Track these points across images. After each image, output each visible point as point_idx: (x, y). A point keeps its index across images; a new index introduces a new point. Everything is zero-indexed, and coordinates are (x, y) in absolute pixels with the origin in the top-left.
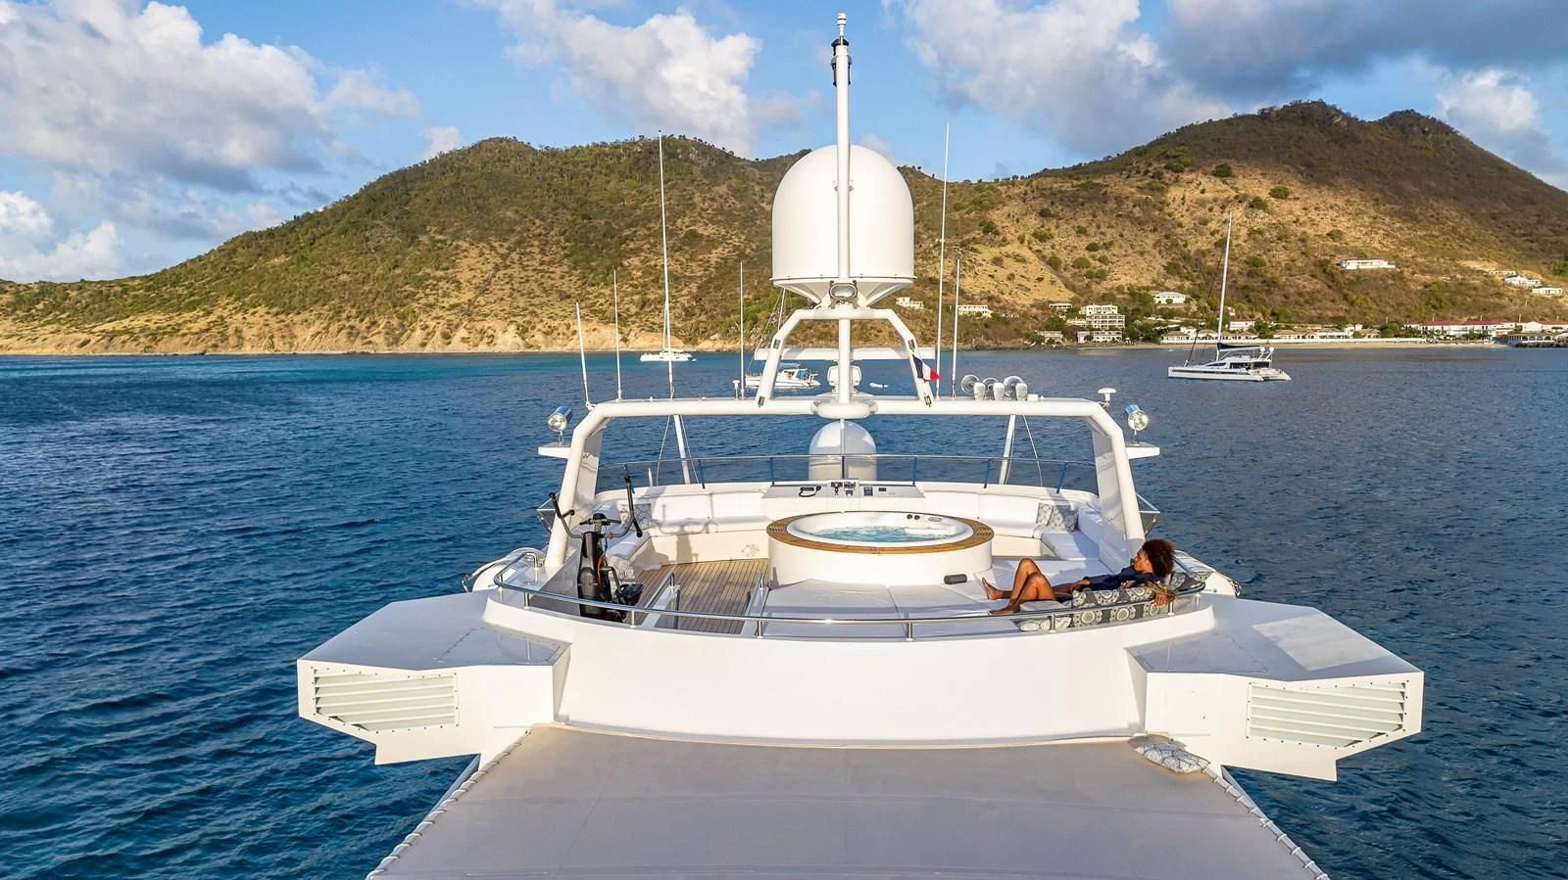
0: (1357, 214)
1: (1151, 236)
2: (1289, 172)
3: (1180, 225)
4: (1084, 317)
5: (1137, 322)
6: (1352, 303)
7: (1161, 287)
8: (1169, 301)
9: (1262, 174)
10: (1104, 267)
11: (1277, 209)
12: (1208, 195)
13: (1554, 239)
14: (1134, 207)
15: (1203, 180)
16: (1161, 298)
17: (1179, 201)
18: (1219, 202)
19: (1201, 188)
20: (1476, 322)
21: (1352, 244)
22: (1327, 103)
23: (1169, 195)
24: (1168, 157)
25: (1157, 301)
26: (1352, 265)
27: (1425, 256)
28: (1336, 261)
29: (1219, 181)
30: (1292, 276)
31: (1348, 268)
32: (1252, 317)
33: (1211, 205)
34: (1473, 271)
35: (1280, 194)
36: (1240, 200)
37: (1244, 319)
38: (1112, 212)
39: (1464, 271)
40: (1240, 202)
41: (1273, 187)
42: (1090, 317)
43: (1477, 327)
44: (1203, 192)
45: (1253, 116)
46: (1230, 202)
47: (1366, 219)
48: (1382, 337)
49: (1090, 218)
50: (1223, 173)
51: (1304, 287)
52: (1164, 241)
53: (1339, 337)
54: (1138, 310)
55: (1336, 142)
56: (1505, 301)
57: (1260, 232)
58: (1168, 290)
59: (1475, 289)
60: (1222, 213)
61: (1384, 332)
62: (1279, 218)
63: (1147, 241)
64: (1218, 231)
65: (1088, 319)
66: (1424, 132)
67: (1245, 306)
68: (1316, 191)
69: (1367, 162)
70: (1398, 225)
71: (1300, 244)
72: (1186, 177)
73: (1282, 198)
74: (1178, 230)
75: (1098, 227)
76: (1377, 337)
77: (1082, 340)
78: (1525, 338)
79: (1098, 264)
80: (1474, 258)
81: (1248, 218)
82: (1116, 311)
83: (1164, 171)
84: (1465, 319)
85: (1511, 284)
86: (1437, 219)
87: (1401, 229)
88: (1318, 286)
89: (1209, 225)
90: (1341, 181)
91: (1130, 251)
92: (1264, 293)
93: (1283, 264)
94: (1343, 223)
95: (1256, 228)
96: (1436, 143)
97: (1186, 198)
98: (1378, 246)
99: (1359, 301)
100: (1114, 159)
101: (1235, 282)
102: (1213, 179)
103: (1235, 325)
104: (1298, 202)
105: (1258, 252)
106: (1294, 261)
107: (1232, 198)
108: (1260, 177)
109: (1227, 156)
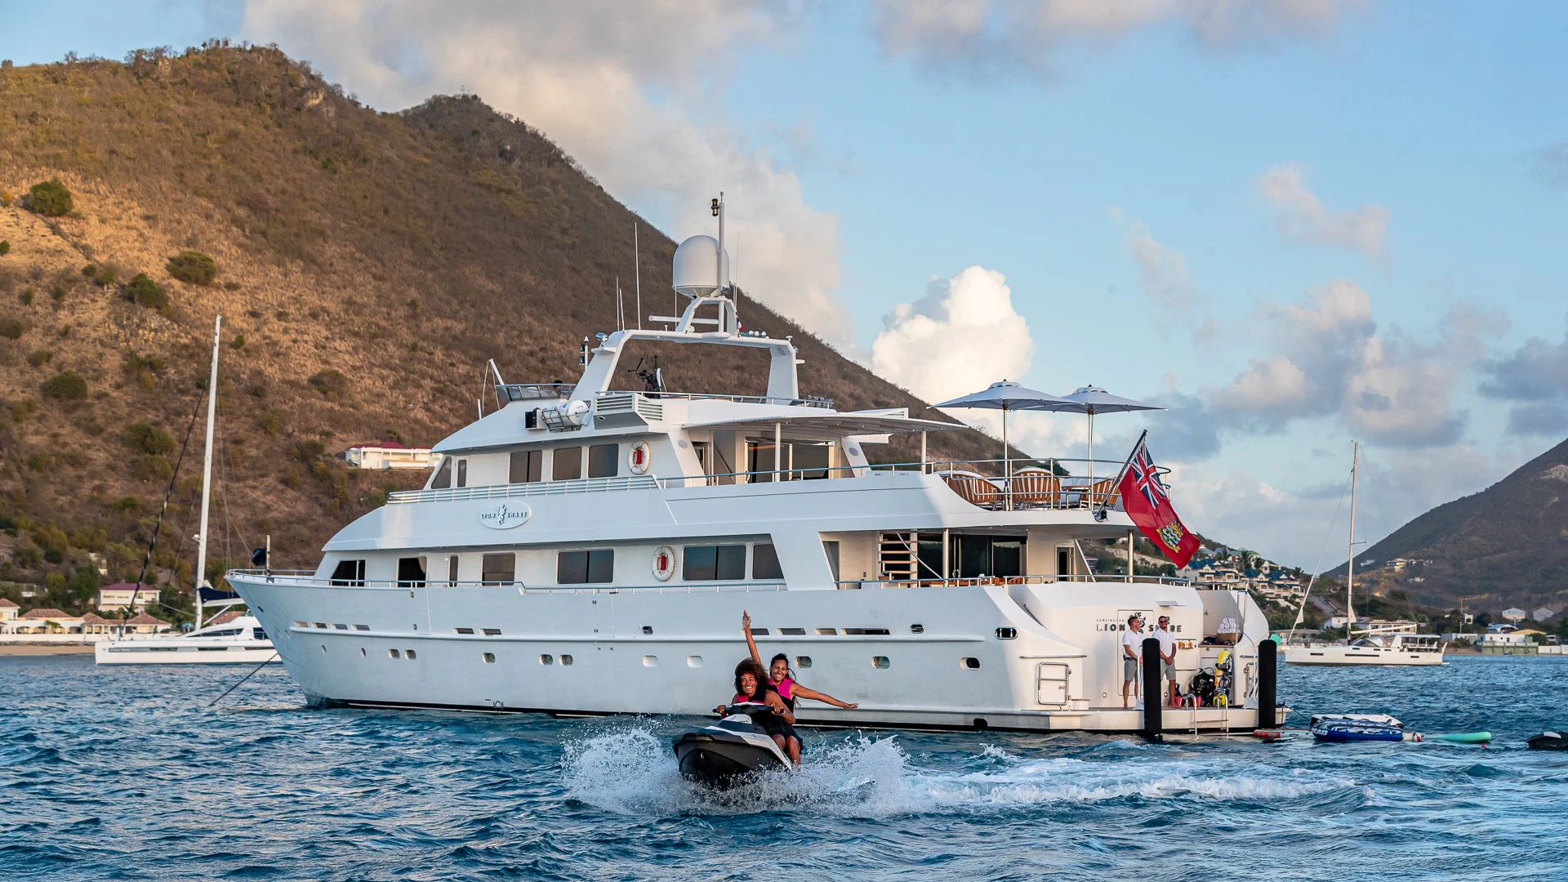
0: (374, 336)
2: (209, 217)
9: (147, 218)
11: (189, 310)
18: (45, 281)
21: (367, 408)
22: (290, 56)
26: (372, 459)
28: (334, 447)
29: (40, 226)
31: (365, 464)
32: (150, 582)
33: (25, 287)
35: (195, 270)
36: (97, 278)
37: (132, 583)
40: (100, 284)
41: (175, 253)
44: (2, 249)
45: (114, 68)
46: (72, 281)
47: (392, 348)
55: (313, 154)
57: (152, 365)
62: (197, 334)
64: (49, 356)
66: (502, 153)
67: (132, 553)
68: (275, 272)
69: (386, 212)
73: (197, 282)
81: (123, 327)
86: (543, 361)
88: (301, 508)
89: (25, 337)
90: (331, 251)
92: (173, 521)
94: (344, 357)
95: (142, 355)
96: (530, 182)
98: (420, 414)
101: (99, 489)
102: (26, 218)
103: (113, 599)
104: (237, 296)
105: (151, 416)
106: (237, 442)
107: (78, 272)
108: (141, 224)
109: (57, 162)
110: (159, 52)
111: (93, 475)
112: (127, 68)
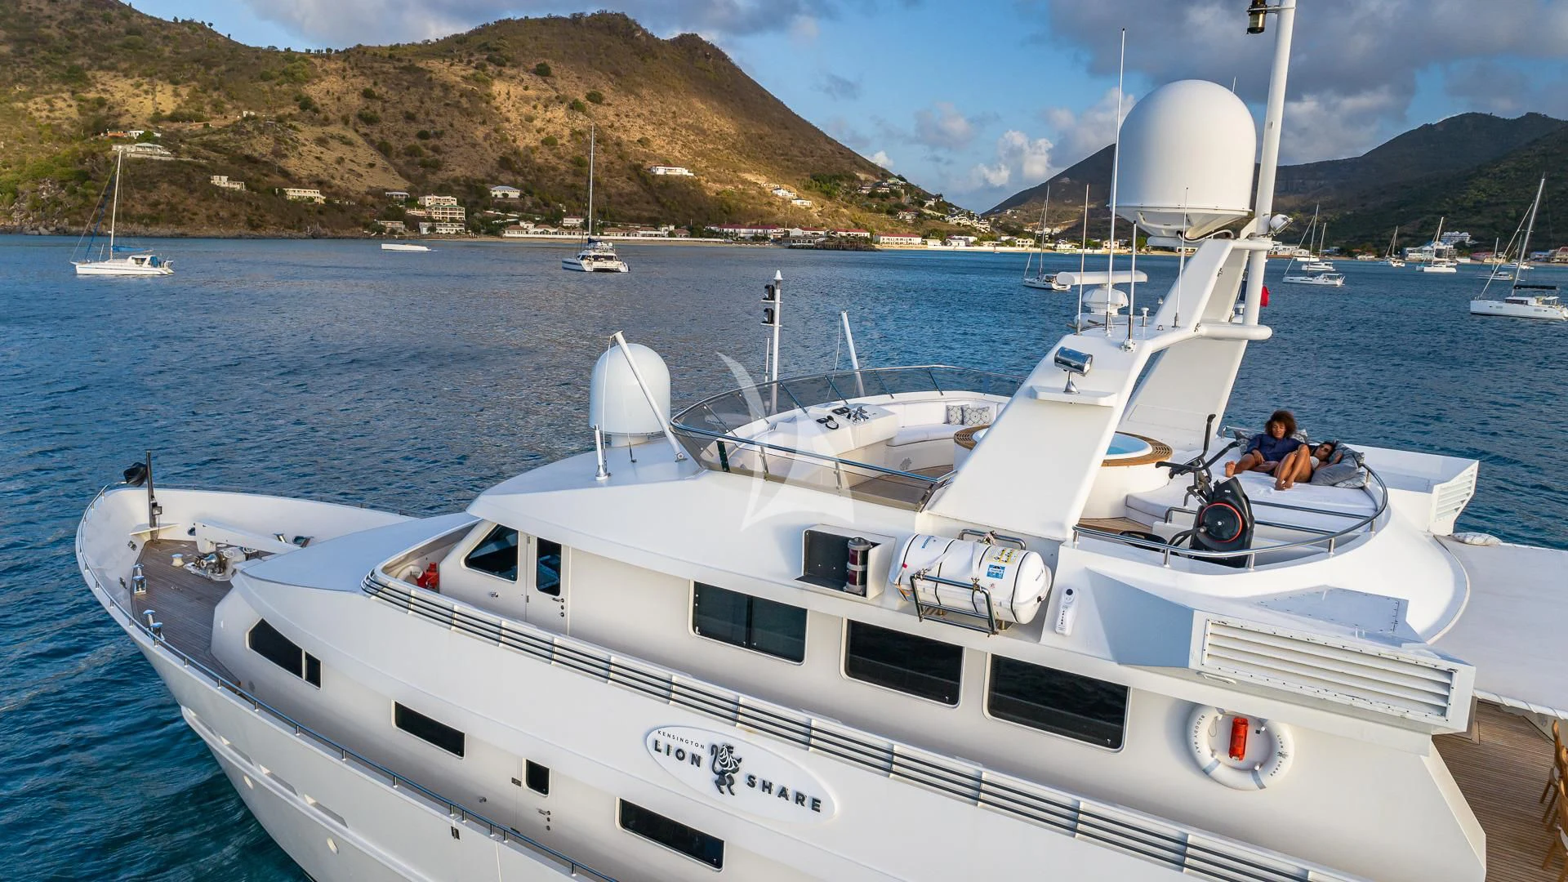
0: (660, 125)
1: (481, 128)
2: (601, 78)
3: (508, 120)
4: (423, 207)
5: (477, 215)
6: (663, 205)
7: (496, 182)
8: (506, 196)
9: (578, 78)
10: (437, 157)
11: (594, 113)
12: (531, 93)
13: (802, 159)
14: (461, 96)
15: (525, 76)
16: (497, 192)
17: (504, 96)
18: (542, 101)
19: (524, 84)
20: (756, 226)
21: (658, 152)
22: (629, 17)
23: (494, 88)
24: (488, 49)
25: (494, 194)
26: (661, 171)
27: (715, 167)
28: (647, 166)
29: (540, 80)
30: (611, 177)
31: (658, 173)
32: (581, 215)
34: (750, 183)
35: (596, 98)
36: (561, 100)
37: (575, 215)
38: (439, 100)
39: (744, 182)
40: (561, 102)
41: (588, 91)
42: (430, 208)
43: (760, 231)
44: (526, 88)
45: (565, 20)
46: (552, 101)
47: (667, 129)
48: (691, 237)
49: (418, 104)
50: (543, 72)
51: (623, 188)
52: (494, 135)
53: (656, 236)
54: (477, 203)
55: (638, 55)
56: (774, 210)
57: (581, 133)
58: (502, 184)
59: (753, 198)
60: (546, 111)
61: (691, 232)
62: (597, 122)
63: (478, 133)
64: (544, 129)
65: (428, 210)
66: (706, 56)
67: (574, 204)
68: (624, 99)
70: (692, 137)
71: (616, 148)
72: (508, 71)
73: (597, 103)
74: (506, 124)
75: (427, 114)
76: (687, 236)
77: (424, 231)
78: (794, 242)
79: (431, 153)
80: (750, 172)
81: (570, 119)
82: (455, 203)
83: (487, 63)
84: (748, 224)
85: (777, 196)
87: (694, 141)
88: (635, 189)
89: (535, 122)
90: (644, 92)
91: (462, 142)
93: (604, 165)
94: (650, 132)
95: (577, 130)
96: (716, 67)
97: (511, 93)
98: (678, 154)
99: (669, 204)
100: (433, 44)
101: (563, 180)
102: (535, 77)
103: (568, 221)
104: (611, 108)
105: (581, 153)
106: (612, 163)
107: (553, 98)
108: (576, 80)
109: (545, 56)
110: (581, 14)
111: (560, 175)
112: (570, 20)
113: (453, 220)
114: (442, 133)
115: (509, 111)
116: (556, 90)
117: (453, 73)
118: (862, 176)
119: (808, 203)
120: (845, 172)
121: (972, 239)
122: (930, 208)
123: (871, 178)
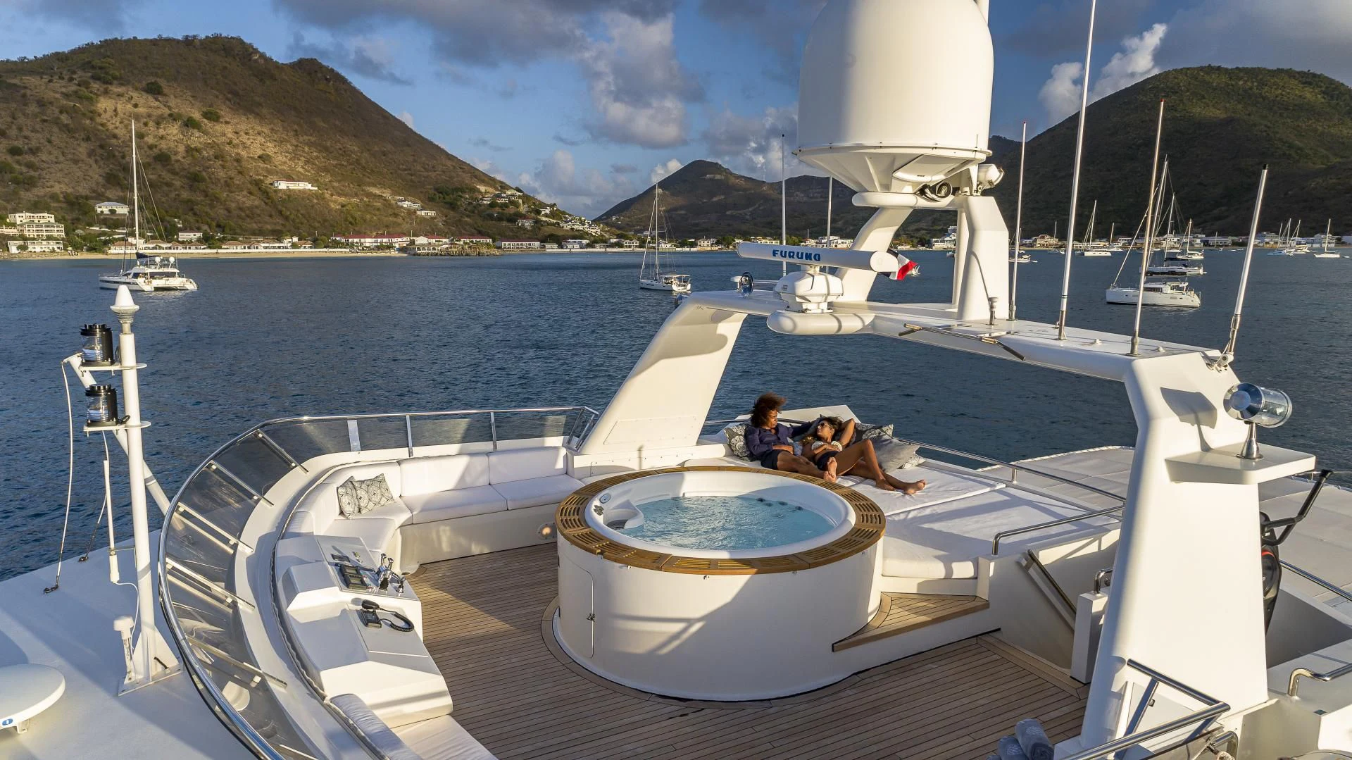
0: (282, 142)
1: (84, 145)
2: (217, 97)
3: (115, 136)
4: (13, 225)
5: (79, 232)
7: (102, 198)
8: (113, 212)
9: (193, 97)
10: (32, 173)
11: (210, 130)
12: (141, 110)
13: (425, 174)
14: (61, 112)
15: (135, 95)
16: (104, 208)
17: (110, 113)
18: (154, 118)
19: (133, 102)
20: (382, 236)
21: (280, 167)
22: (245, 41)
23: (99, 105)
24: (93, 67)
25: (99, 210)
26: (283, 185)
27: (339, 181)
28: (268, 181)
29: (150, 98)
30: (231, 192)
31: (280, 187)
32: (199, 230)
33: (145, 120)
34: (375, 196)
35: (212, 116)
36: (174, 117)
37: (192, 230)
38: (35, 116)
39: (369, 195)
40: (175, 120)
41: (205, 110)
42: (21, 225)
43: (385, 240)
44: (136, 106)
45: (178, 41)
46: (164, 119)
47: (289, 146)
48: (315, 248)
49: (9, 119)
50: (154, 90)
51: (244, 202)
52: (99, 151)
53: (279, 247)
54: (78, 219)
55: (257, 77)
56: (400, 220)
57: (197, 150)
58: (109, 200)
59: (378, 209)
60: (158, 128)
61: (316, 243)
62: (214, 139)
63: (80, 150)
64: (156, 146)
65: (20, 228)
66: (326, 79)
67: (191, 219)
68: (244, 118)
69: (284, 98)
70: (315, 154)
71: (235, 164)
72: (116, 89)
73: (214, 120)
74: (114, 141)
75: (20, 129)
76: (311, 247)
77: (14, 250)
78: (419, 249)
79: (24, 169)
80: (374, 185)
81: (184, 136)
82: (52, 220)
83: (91, 81)
84: (375, 234)
85: (402, 207)
86: (344, 152)
87: (317, 157)
88: (256, 203)
89: (146, 139)
90: (265, 111)
91: (61, 158)
92: (208, 207)
93: (222, 181)
94: (271, 149)
95: (192, 146)
96: (337, 90)
97: (119, 110)
98: (301, 170)
99: (292, 217)
100: (30, 62)
101: (178, 195)
102: (145, 95)
103: (183, 236)
104: (230, 126)
105: (197, 168)
106: (231, 179)
107: (166, 115)
108: (191, 99)
109: (156, 75)
110: (194, 36)
111: (175, 190)
112: (182, 42)
113: (49, 238)
114: (38, 149)
115: (116, 128)
116: (170, 108)
117: (55, 90)
118: (482, 188)
119: (432, 213)
120: (466, 184)
121: (584, 242)
122: (546, 215)
123: (491, 190)
